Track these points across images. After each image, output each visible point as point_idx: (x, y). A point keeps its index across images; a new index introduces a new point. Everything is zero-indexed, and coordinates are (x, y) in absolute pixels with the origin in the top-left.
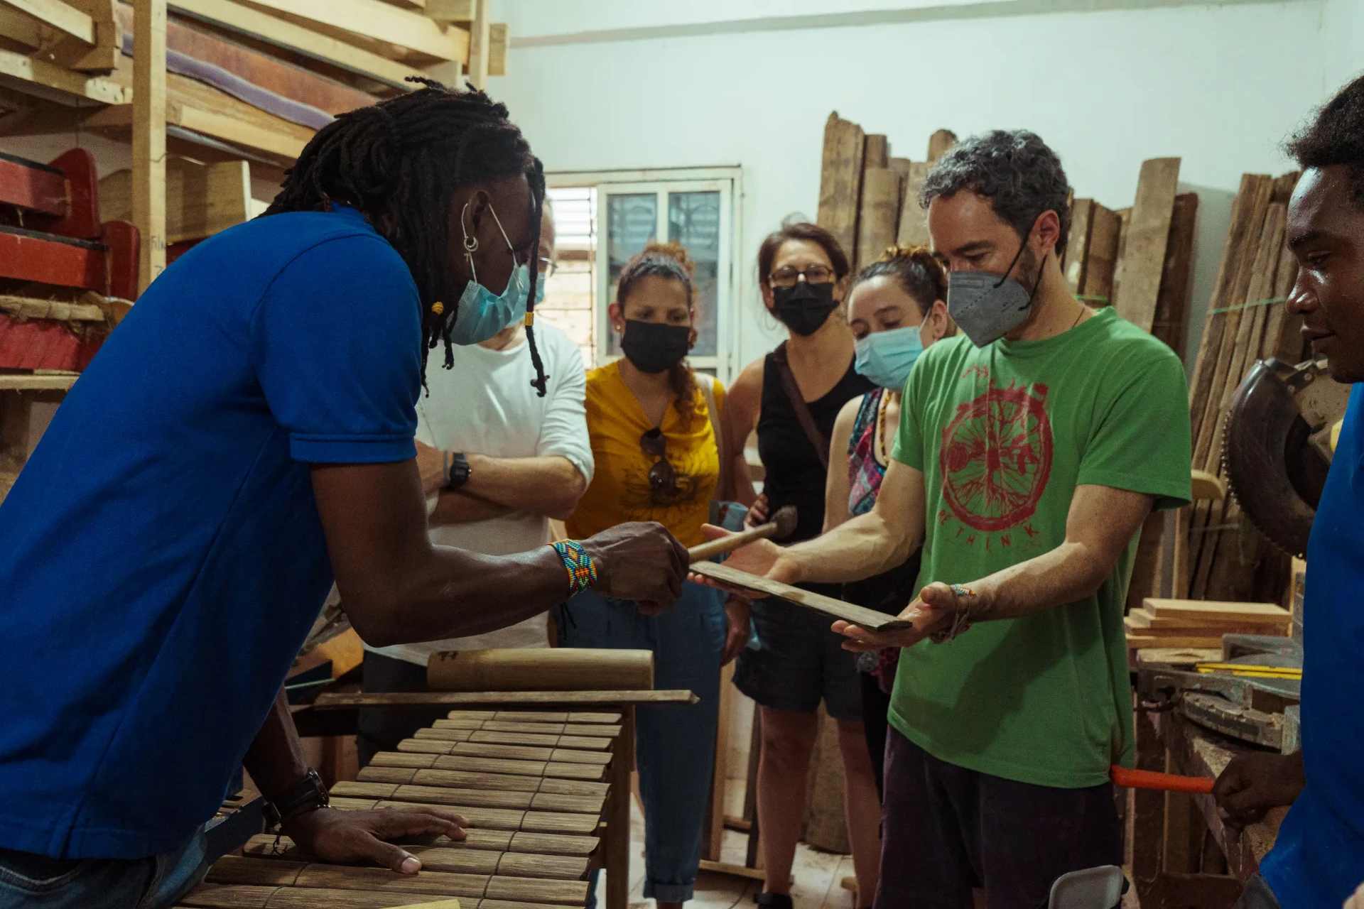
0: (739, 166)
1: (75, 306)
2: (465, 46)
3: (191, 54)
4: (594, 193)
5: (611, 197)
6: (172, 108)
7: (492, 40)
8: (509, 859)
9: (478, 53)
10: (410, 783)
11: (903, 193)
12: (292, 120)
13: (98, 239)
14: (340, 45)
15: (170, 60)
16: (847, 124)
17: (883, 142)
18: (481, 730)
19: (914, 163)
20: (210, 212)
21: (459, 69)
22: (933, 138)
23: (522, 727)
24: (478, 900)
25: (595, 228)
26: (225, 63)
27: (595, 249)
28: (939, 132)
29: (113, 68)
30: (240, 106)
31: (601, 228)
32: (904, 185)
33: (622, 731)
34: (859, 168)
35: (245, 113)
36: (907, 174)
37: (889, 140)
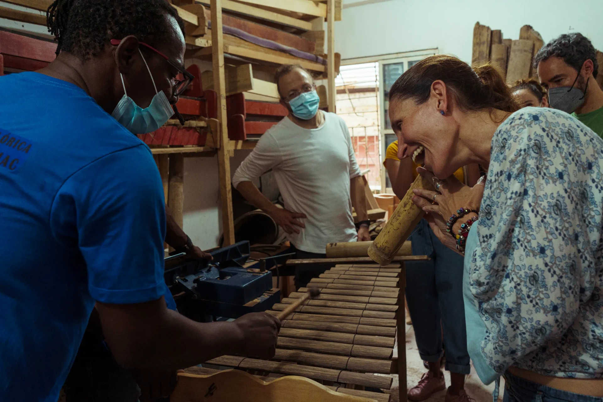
0: (437, 48)
1: (197, 122)
2: (325, 10)
3: (229, 25)
4: (377, 64)
5: (384, 65)
6: (225, 47)
7: (336, 7)
8: (366, 312)
9: (330, 13)
10: (326, 288)
11: (509, 54)
12: (264, 46)
13: (202, 97)
14: (279, 15)
15: (224, 29)
16: (483, 27)
17: (499, 33)
18: (348, 270)
19: (514, 41)
20: (239, 84)
21: (324, 20)
22: (522, 29)
23: (364, 269)
24: (357, 325)
25: (378, 78)
26: (240, 27)
27: (378, 86)
28: (524, 26)
29: (205, 34)
30: (247, 43)
31: (380, 78)
32: (509, 50)
33: (402, 270)
34: (489, 45)
35: (248, 45)
36: (510, 46)
37: (502, 32)
